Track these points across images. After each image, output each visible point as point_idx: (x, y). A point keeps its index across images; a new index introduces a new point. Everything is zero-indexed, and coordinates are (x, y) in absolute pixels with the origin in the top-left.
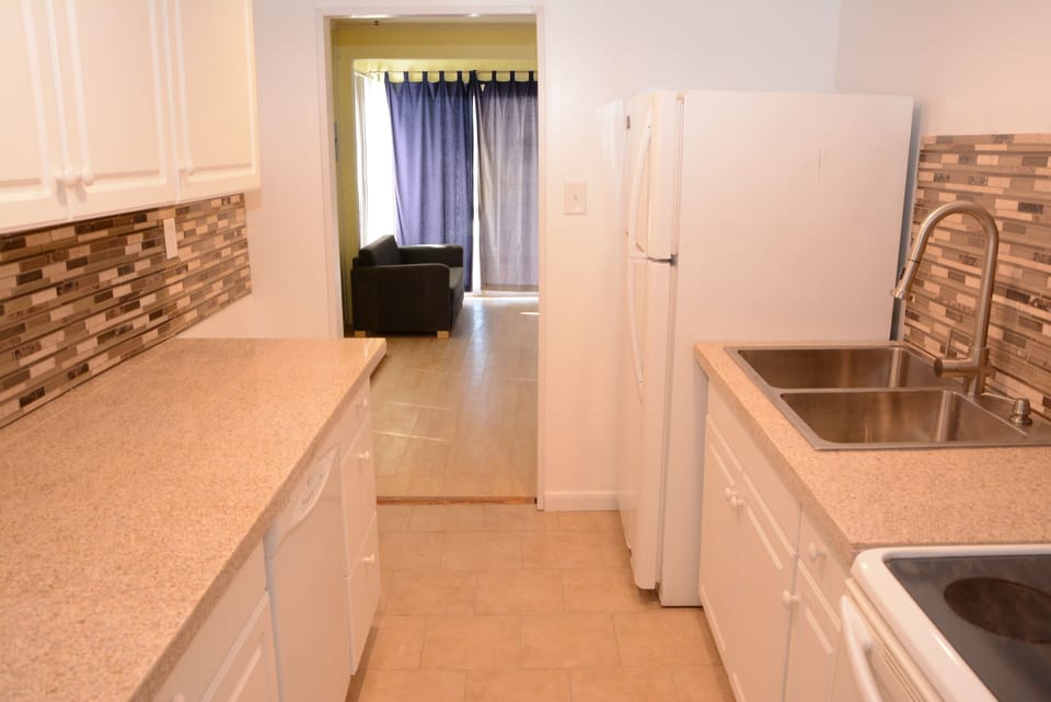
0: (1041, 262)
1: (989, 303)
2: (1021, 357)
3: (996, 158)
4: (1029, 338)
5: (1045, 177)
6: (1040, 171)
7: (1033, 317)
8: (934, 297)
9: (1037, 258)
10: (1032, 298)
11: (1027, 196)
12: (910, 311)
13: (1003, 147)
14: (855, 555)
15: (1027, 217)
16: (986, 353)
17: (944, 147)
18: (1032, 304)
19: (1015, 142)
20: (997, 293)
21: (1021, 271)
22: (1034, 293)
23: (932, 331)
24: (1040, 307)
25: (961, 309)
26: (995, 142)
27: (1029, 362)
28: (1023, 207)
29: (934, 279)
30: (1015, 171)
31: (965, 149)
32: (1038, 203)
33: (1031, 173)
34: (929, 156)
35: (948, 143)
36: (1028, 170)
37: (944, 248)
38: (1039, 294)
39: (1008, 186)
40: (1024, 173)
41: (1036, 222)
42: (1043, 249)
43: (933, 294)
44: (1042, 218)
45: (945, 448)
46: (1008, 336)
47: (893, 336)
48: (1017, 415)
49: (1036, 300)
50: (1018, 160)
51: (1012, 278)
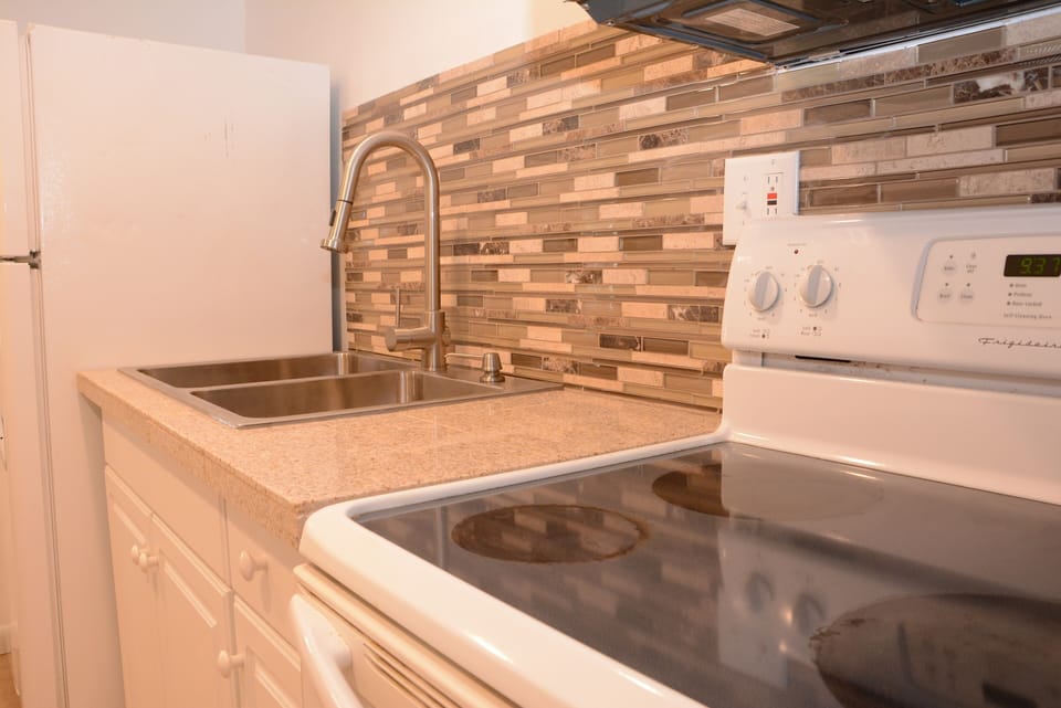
0: (487, 201)
1: (438, 267)
2: (479, 317)
3: (424, 106)
4: (484, 292)
5: (478, 108)
6: (471, 103)
7: (487, 266)
8: (374, 287)
9: (481, 198)
10: (482, 244)
11: (462, 134)
12: (351, 313)
13: (430, 92)
14: (301, 524)
15: (465, 157)
16: (442, 318)
17: (367, 115)
18: (483, 253)
19: (441, 81)
20: (444, 255)
21: (466, 219)
22: (483, 239)
23: (378, 326)
24: (492, 252)
25: (408, 288)
26: (420, 90)
27: (490, 320)
28: (459, 149)
29: (373, 265)
30: (445, 112)
31: (388, 109)
32: (473, 138)
33: (461, 109)
34: (351, 132)
35: (372, 110)
36: (458, 107)
37: (380, 226)
38: (488, 238)
39: (440, 131)
40: (456, 111)
41: (475, 161)
42: (486, 186)
43: (374, 283)
44: (480, 153)
45: (412, 407)
46: (463, 297)
47: (337, 346)
48: (487, 372)
49: (487, 246)
50: (446, 100)
51: (458, 231)
